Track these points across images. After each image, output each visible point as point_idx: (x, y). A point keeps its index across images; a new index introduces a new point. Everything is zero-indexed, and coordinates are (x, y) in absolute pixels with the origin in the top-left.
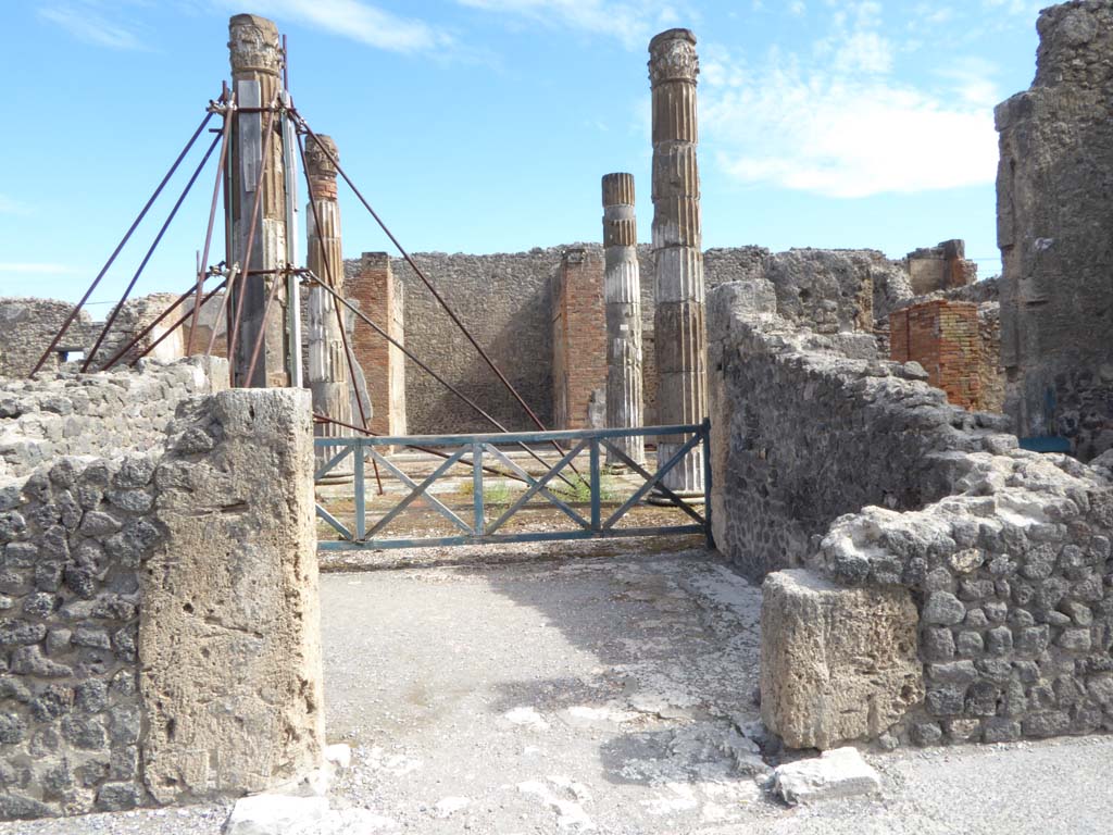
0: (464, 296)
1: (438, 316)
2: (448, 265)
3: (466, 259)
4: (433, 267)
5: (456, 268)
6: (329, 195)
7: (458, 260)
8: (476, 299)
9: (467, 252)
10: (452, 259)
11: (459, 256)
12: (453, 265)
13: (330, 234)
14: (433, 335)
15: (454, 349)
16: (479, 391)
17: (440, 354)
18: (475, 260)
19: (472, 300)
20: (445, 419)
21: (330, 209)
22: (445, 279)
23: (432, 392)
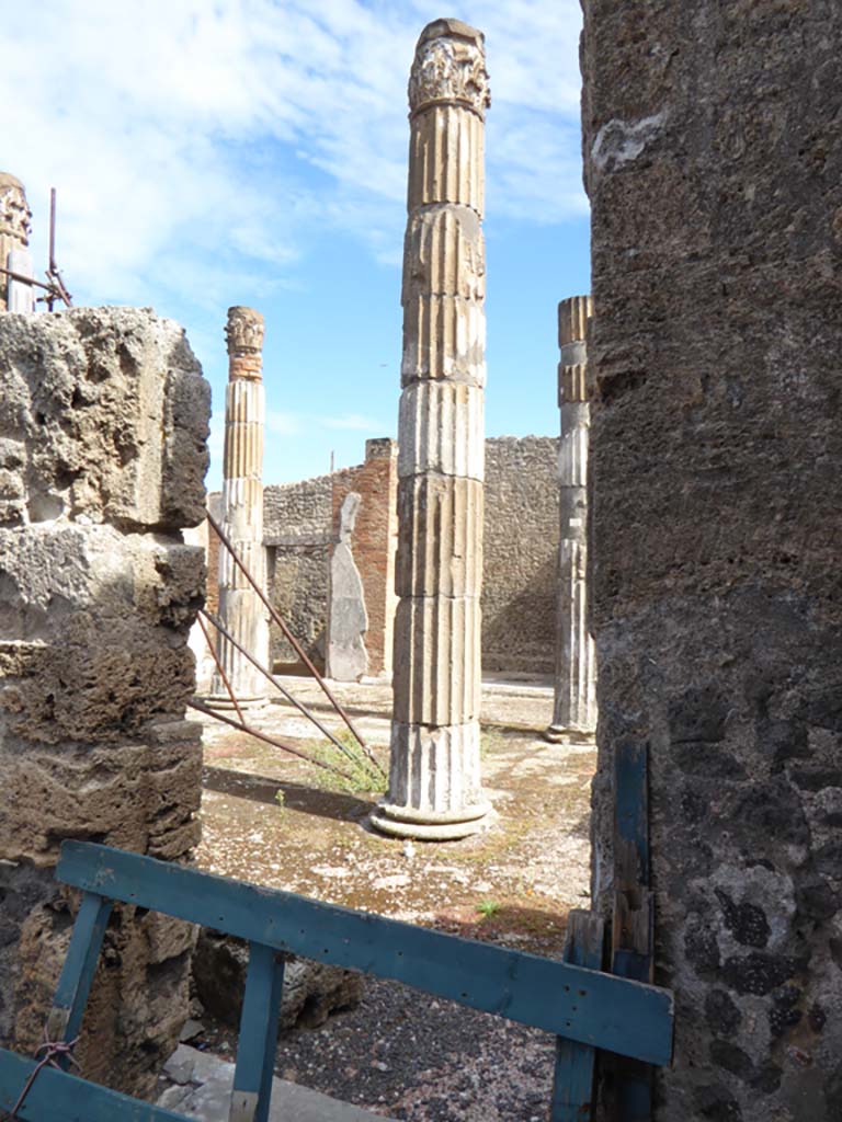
0: (534, 488)
1: (503, 512)
2: (517, 451)
3: (537, 443)
4: (499, 455)
5: (526, 454)
6: (246, 373)
7: (528, 444)
8: (547, 491)
9: (539, 435)
10: (521, 444)
11: (529, 440)
12: (523, 451)
13: (242, 417)
14: (497, 535)
15: (520, 552)
16: (546, 604)
17: (503, 557)
18: (548, 442)
19: (543, 492)
20: (506, 636)
21: (243, 390)
22: (513, 467)
23: (493, 602)
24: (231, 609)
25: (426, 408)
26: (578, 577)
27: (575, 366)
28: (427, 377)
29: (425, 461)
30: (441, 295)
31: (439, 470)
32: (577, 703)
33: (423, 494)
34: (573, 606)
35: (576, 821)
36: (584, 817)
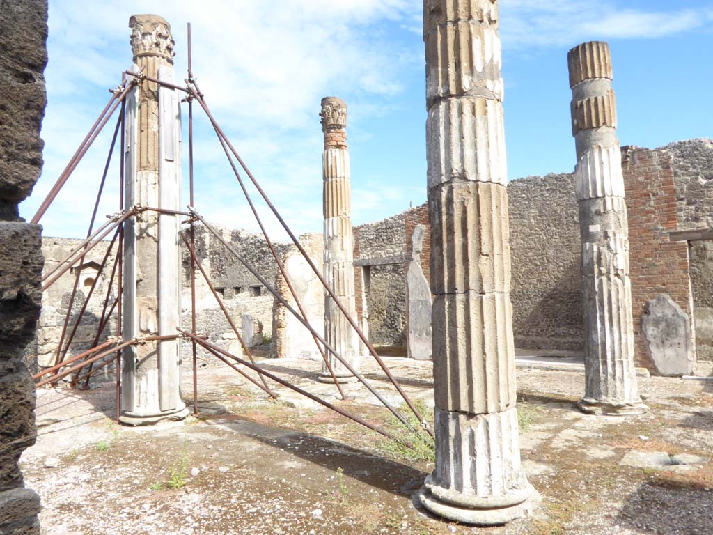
0: (556, 212)
1: (533, 231)
2: (541, 186)
3: (556, 178)
4: (528, 190)
5: (548, 188)
6: (335, 143)
7: (550, 180)
8: (567, 214)
9: (557, 172)
10: (544, 180)
11: (549, 177)
12: (545, 185)
13: (334, 175)
14: (530, 248)
15: (548, 260)
16: (571, 298)
17: (536, 265)
18: (565, 176)
19: (564, 214)
20: (541, 323)
21: (334, 155)
22: (539, 198)
23: (530, 298)
24: (333, 311)
25: (448, 123)
26: (600, 274)
27: (585, 101)
28: (448, 95)
29: (450, 170)
30: (456, 21)
31: (463, 177)
32: (606, 380)
33: (450, 201)
34: (597, 298)
35: (619, 505)
36: (628, 499)
